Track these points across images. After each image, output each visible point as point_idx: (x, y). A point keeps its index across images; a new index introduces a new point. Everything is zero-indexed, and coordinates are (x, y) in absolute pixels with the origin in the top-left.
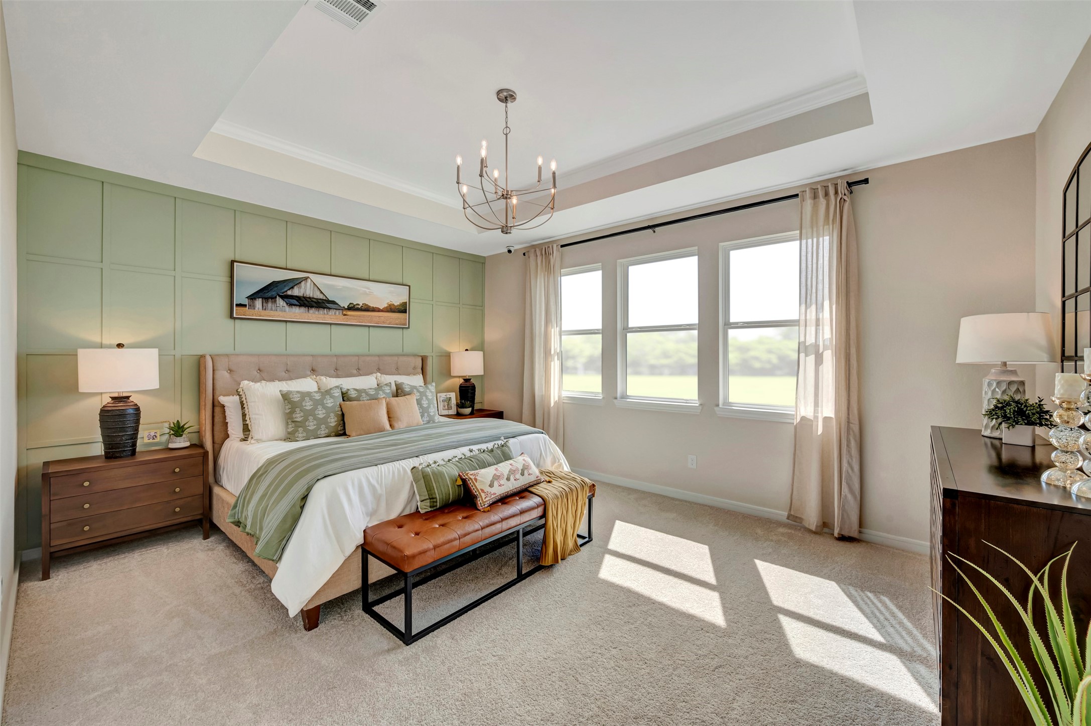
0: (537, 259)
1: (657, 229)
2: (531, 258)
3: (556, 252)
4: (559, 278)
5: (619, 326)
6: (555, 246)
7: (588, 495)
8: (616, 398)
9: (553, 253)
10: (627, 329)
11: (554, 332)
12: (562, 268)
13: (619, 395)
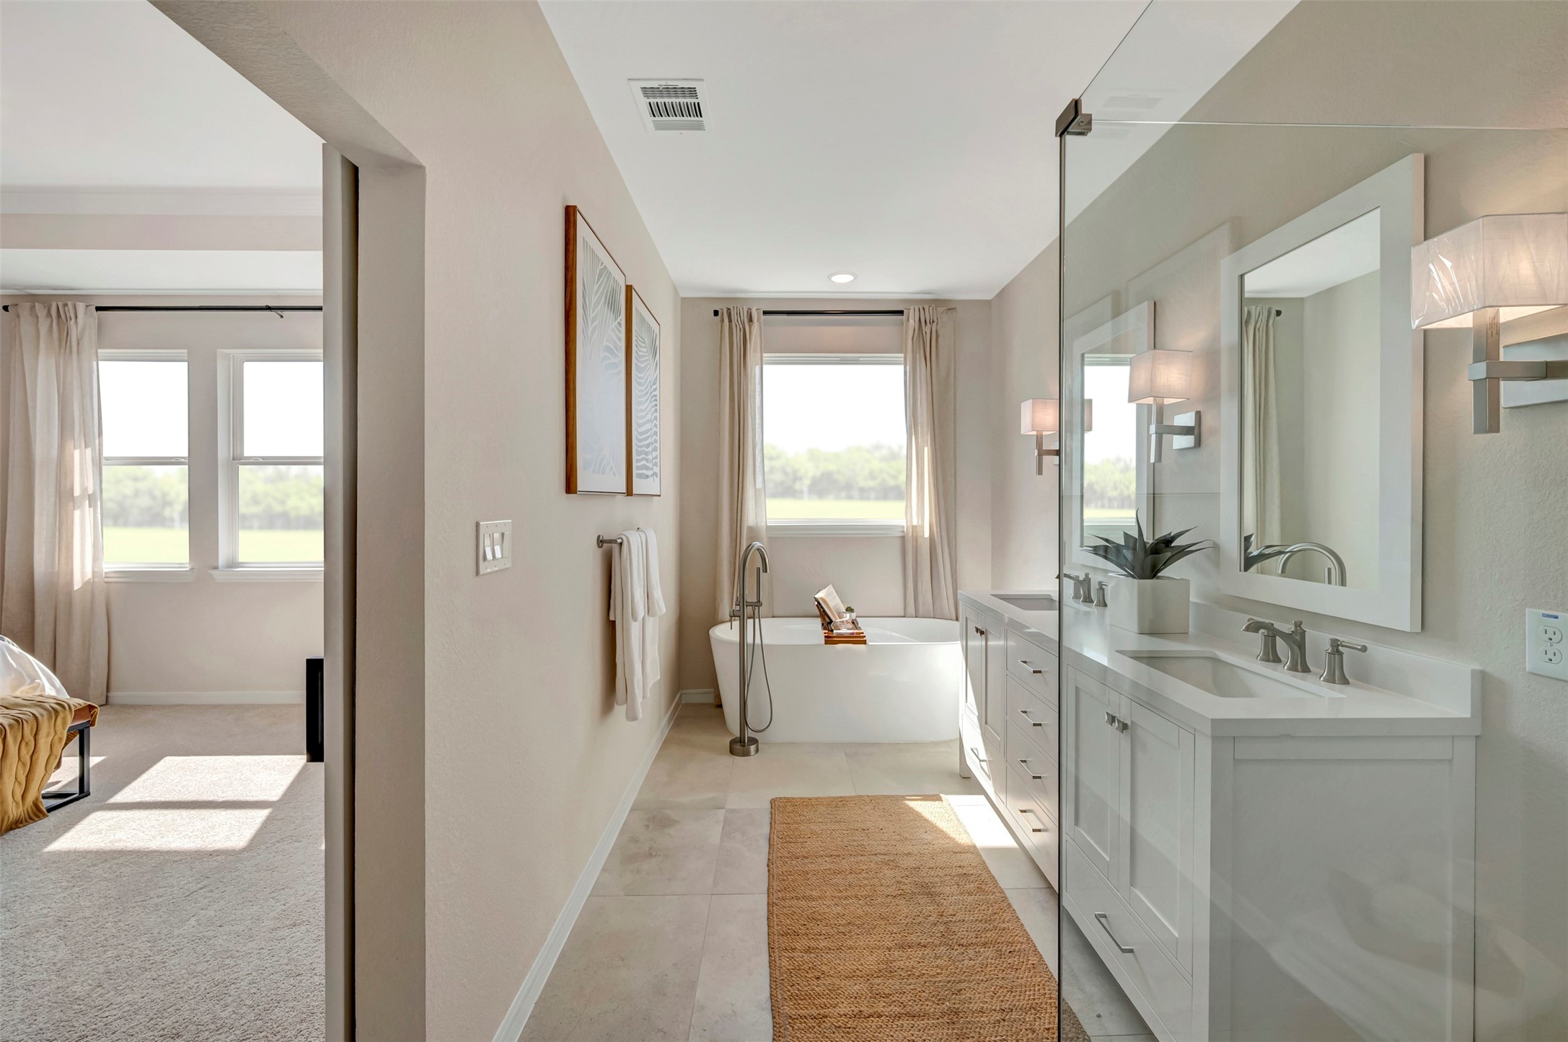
0: (38, 321)
1: (285, 313)
2: (22, 319)
3: (85, 320)
4: (95, 363)
5: (223, 452)
6: (81, 307)
7: (69, 724)
8: (216, 568)
9: (76, 317)
10: (238, 459)
11: (79, 458)
12: (100, 344)
13: (222, 560)
